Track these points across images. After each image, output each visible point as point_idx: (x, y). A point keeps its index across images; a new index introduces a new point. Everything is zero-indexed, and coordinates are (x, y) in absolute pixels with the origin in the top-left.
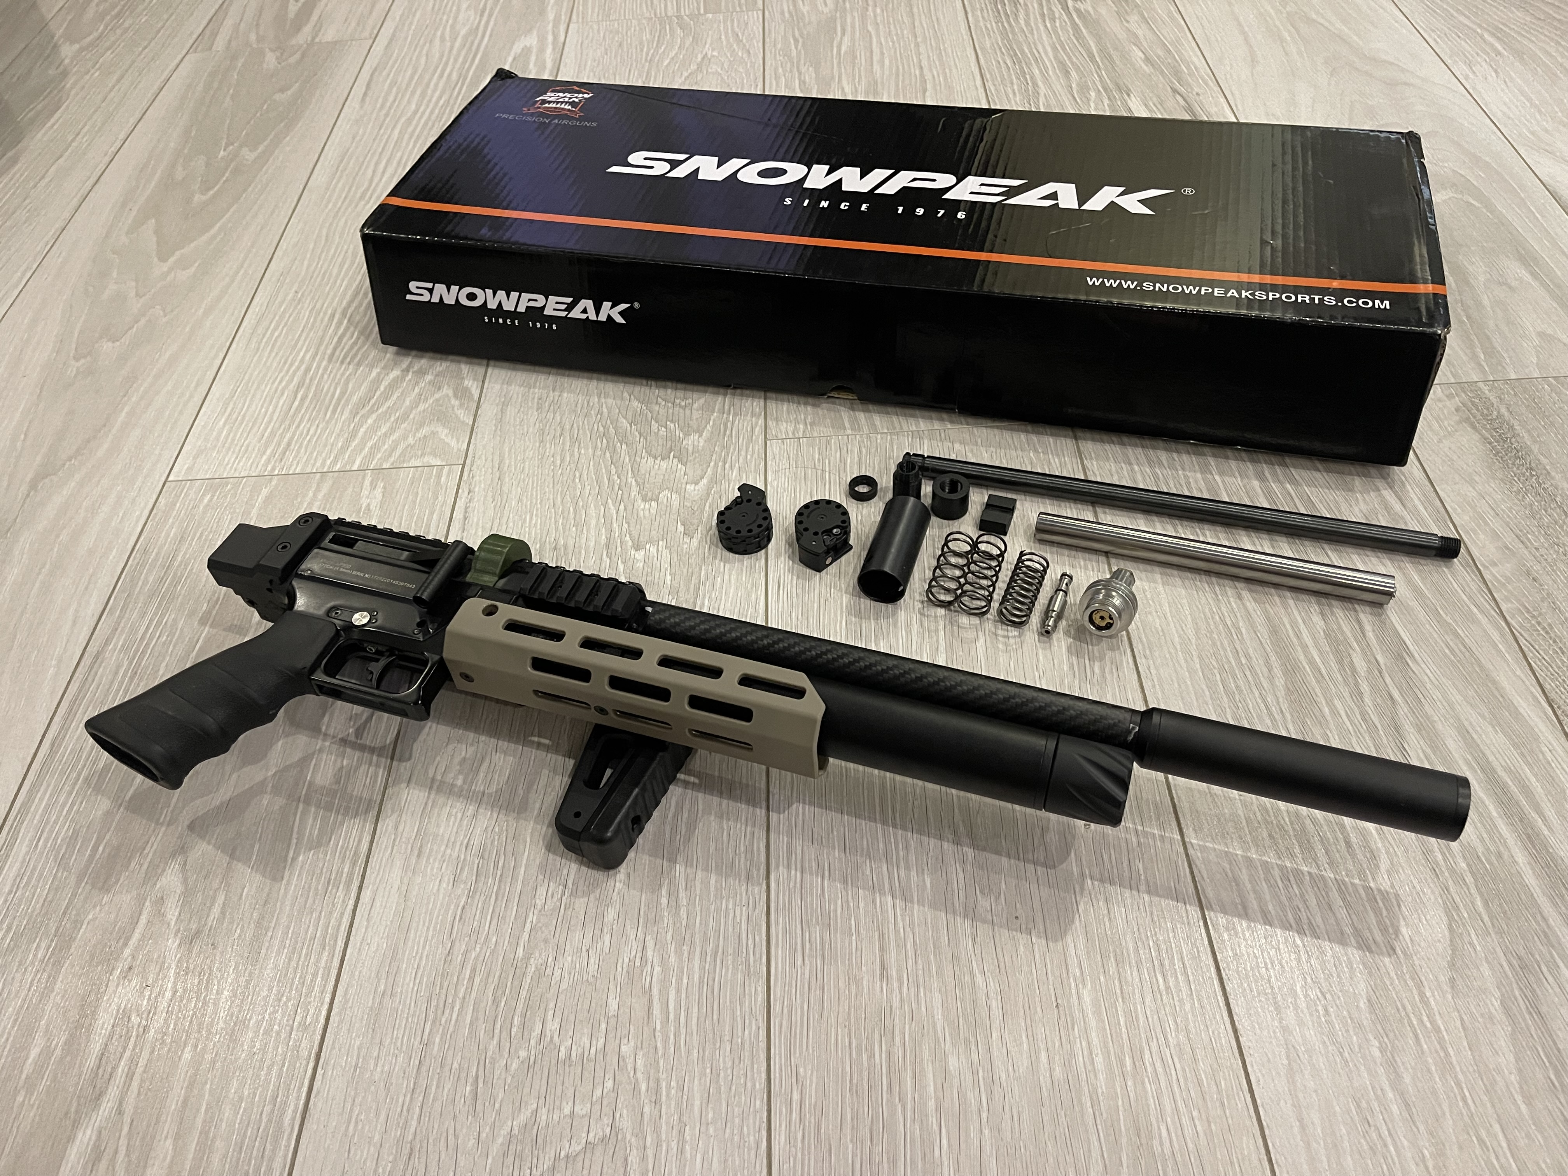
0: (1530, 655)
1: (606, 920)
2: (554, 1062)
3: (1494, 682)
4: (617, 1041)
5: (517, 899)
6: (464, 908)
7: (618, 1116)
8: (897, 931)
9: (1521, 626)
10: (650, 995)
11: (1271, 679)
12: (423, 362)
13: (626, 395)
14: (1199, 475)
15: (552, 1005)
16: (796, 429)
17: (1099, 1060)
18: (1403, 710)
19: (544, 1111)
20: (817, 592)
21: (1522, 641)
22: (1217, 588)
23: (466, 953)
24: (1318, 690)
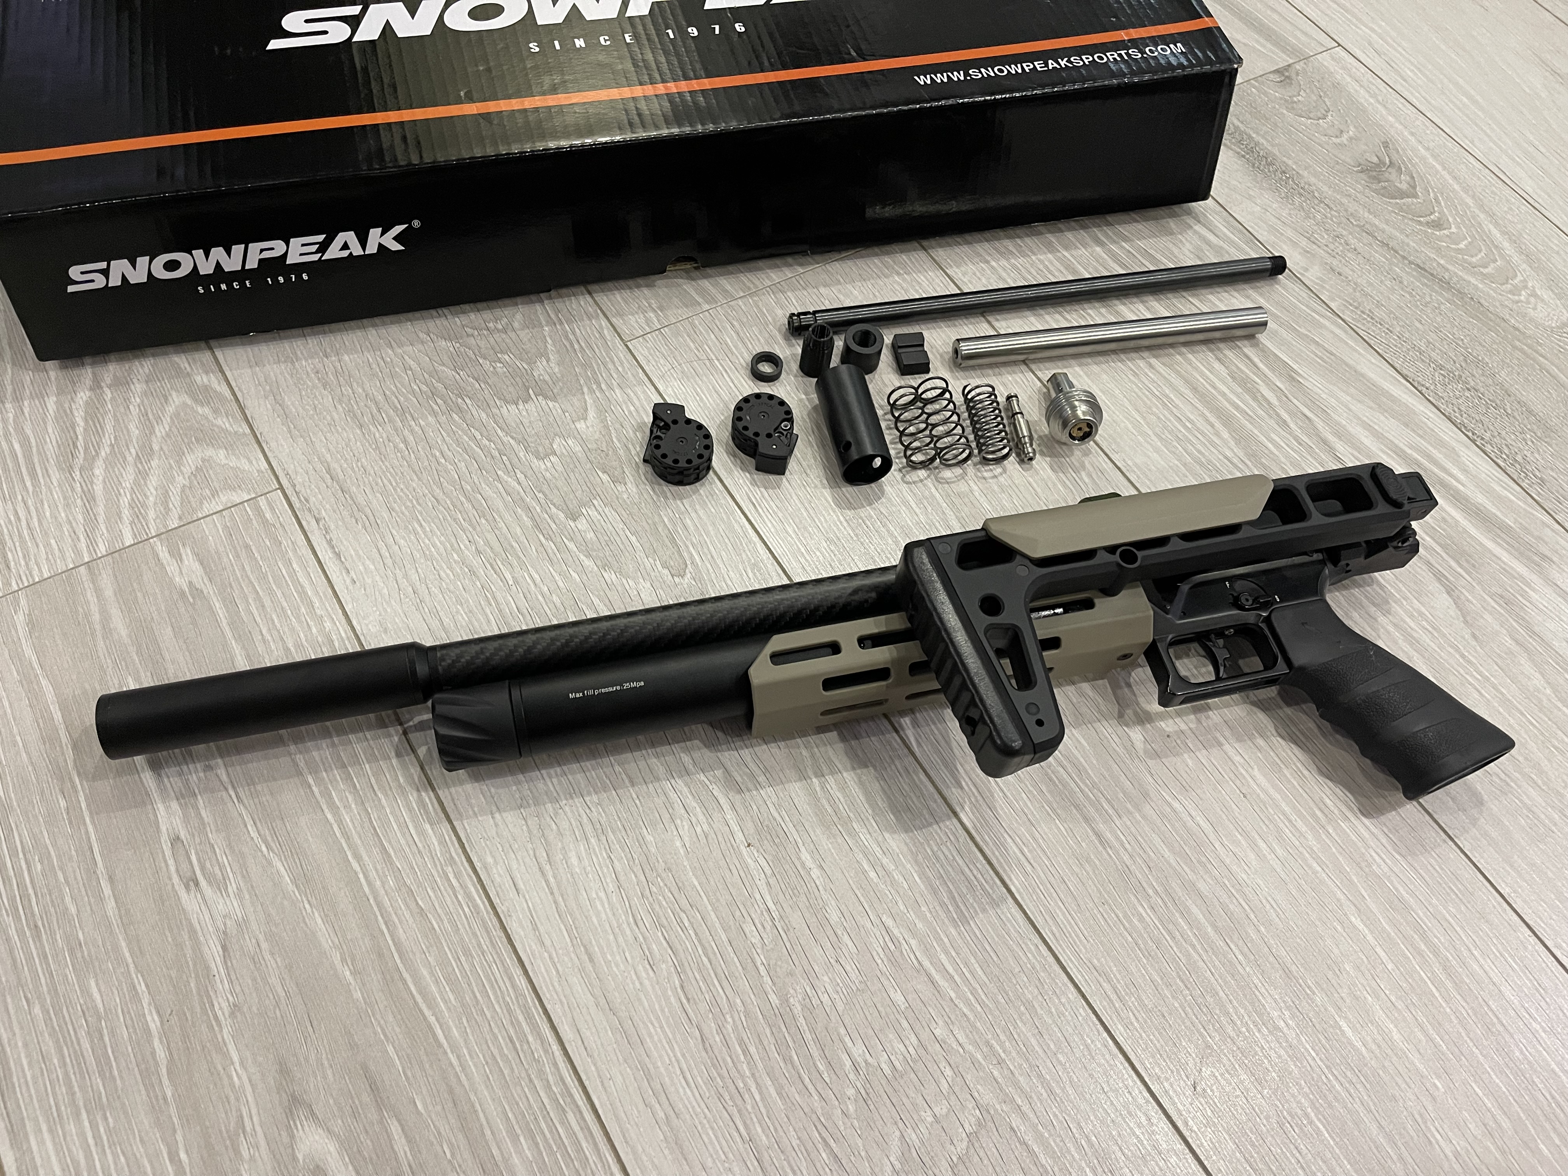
0: (1372, 343)
1: (832, 922)
2: (884, 1082)
3: (1363, 375)
4: (927, 1029)
5: (730, 949)
6: (682, 987)
7: (976, 1094)
8: (1087, 797)
9: (1353, 319)
10: (925, 971)
11: (1217, 434)
12: (111, 370)
13: (422, 336)
14: (1050, 256)
15: (842, 1031)
16: (648, 321)
17: (1299, 824)
18: (1319, 424)
19: (910, 1131)
20: (795, 497)
21: (1361, 333)
22: (1130, 364)
23: (720, 1029)
24: (1256, 432)
